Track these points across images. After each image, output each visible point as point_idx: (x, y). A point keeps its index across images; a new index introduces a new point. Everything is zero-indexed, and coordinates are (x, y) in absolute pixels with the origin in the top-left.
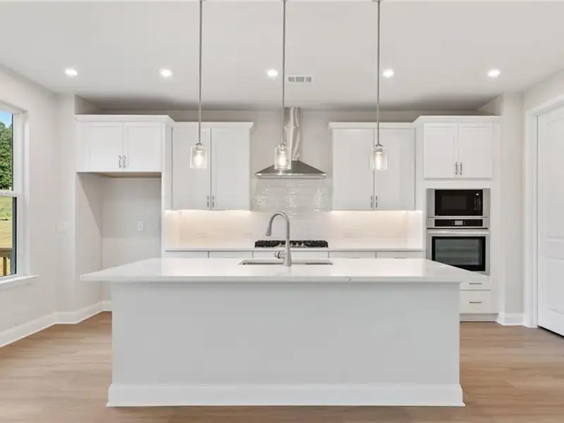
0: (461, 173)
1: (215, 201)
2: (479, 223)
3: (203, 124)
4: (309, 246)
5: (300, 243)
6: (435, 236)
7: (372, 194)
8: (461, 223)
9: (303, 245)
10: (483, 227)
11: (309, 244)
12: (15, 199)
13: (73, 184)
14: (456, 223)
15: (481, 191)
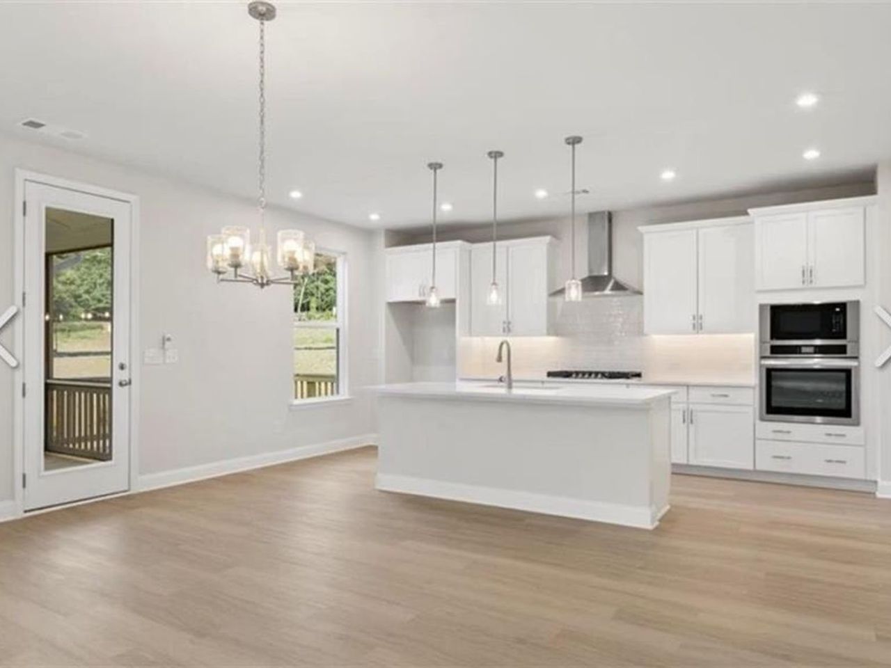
0: (811, 282)
1: (511, 326)
2: (841, 350)
3: (498, 243)
4: (606, 377)
5: (597, 374)
6: (771, 367)
7: (695, 313)
8: (811, 350)
9: (600, 376)
10: (848, 355)
11: (607, 375)
12: (338, 330)
13: (382, 313)
14: (804, 350)
15: (843, 306)
